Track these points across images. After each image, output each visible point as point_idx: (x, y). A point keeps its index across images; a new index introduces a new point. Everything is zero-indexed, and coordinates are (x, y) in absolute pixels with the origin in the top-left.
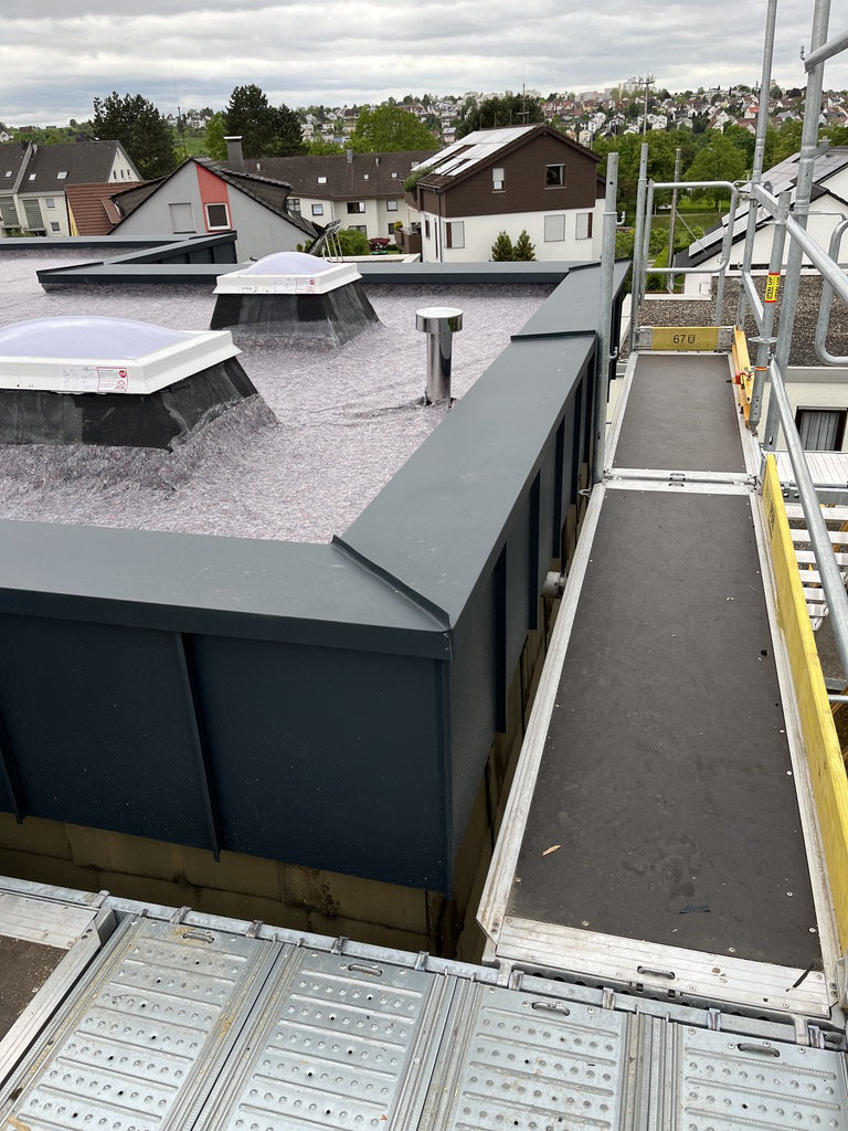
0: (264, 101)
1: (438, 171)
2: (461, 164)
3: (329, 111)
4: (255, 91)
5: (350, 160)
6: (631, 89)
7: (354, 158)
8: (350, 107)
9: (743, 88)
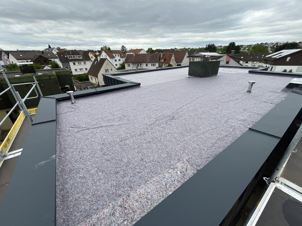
0: (235, 44)
1: (272, 57)
2: (279, 56)
3: (244, 45)
4: (234, 43)
5: (249, 54)
7: (250, 54)
8: (248, 45)
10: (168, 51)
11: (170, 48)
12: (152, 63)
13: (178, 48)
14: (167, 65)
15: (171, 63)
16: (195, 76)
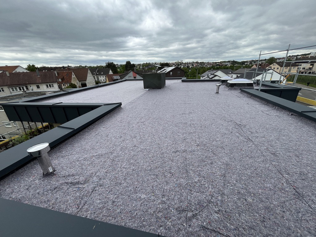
4: (129, 62)
6: (178, 62)
9: (193, 62)
10: (62, 69)
11: (61, 66)
12: (47, 84)
13: (72, 66)
14: (68, 85)
15: (73, 82)
16: (153, 89)
